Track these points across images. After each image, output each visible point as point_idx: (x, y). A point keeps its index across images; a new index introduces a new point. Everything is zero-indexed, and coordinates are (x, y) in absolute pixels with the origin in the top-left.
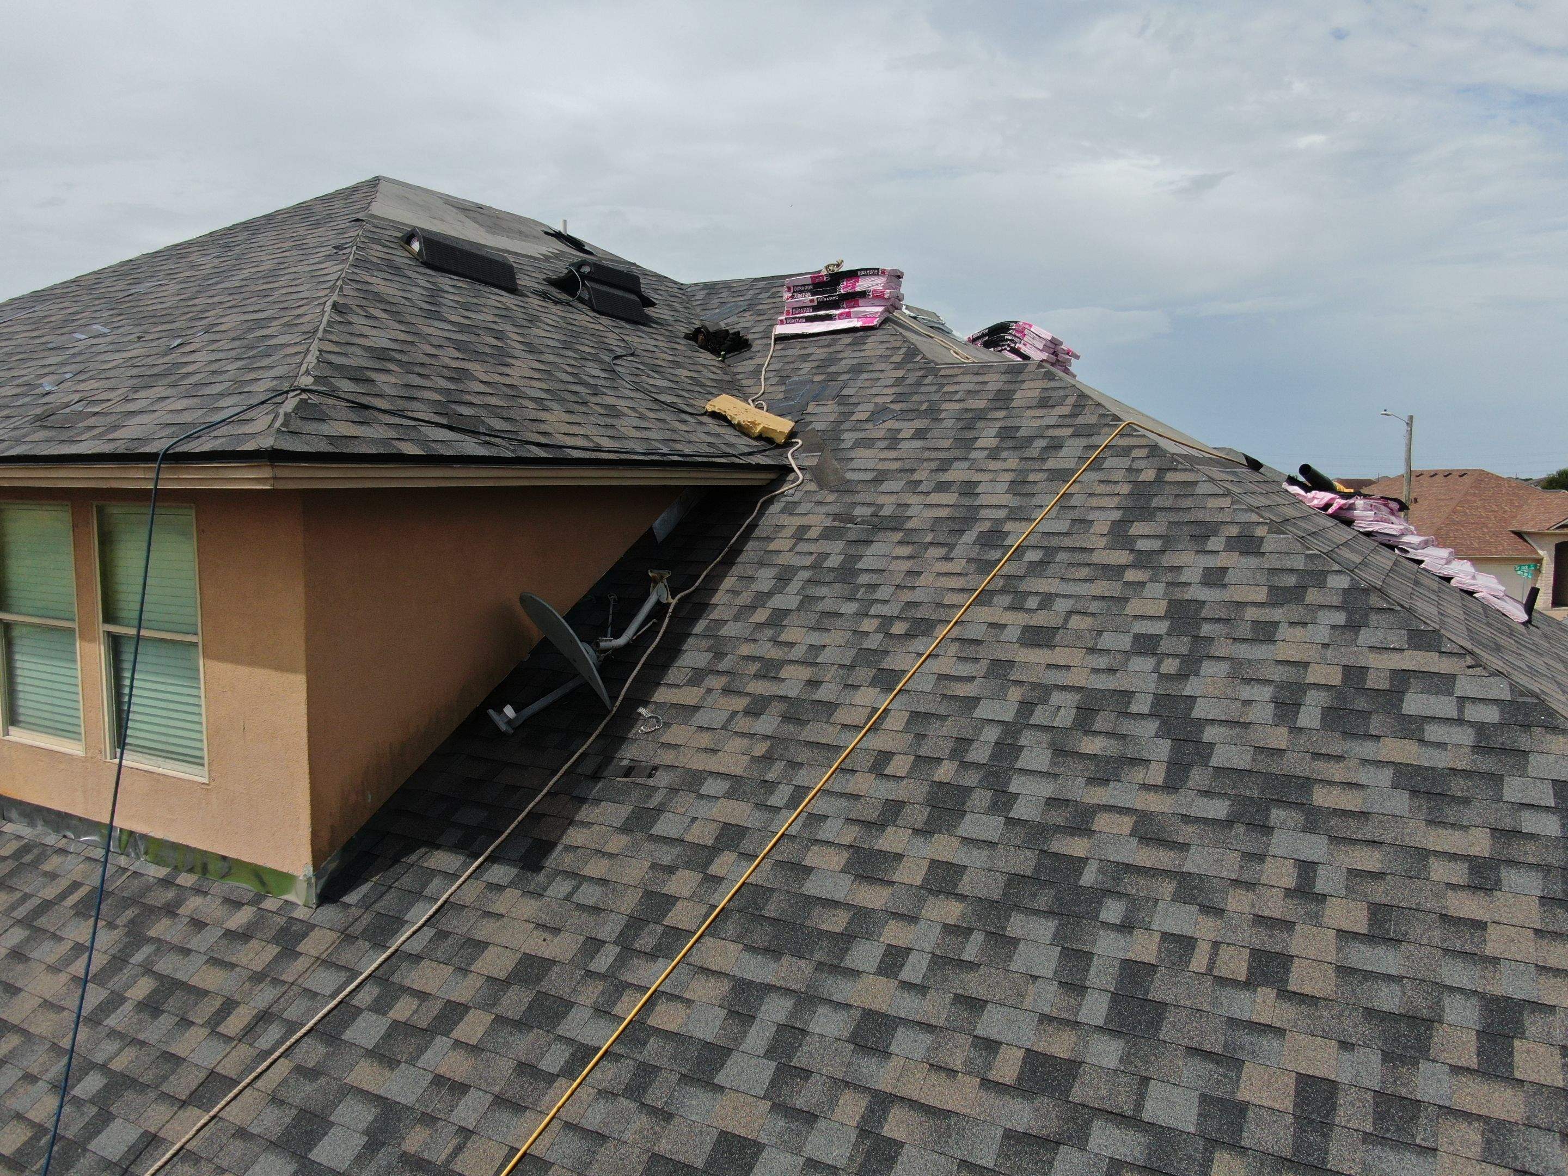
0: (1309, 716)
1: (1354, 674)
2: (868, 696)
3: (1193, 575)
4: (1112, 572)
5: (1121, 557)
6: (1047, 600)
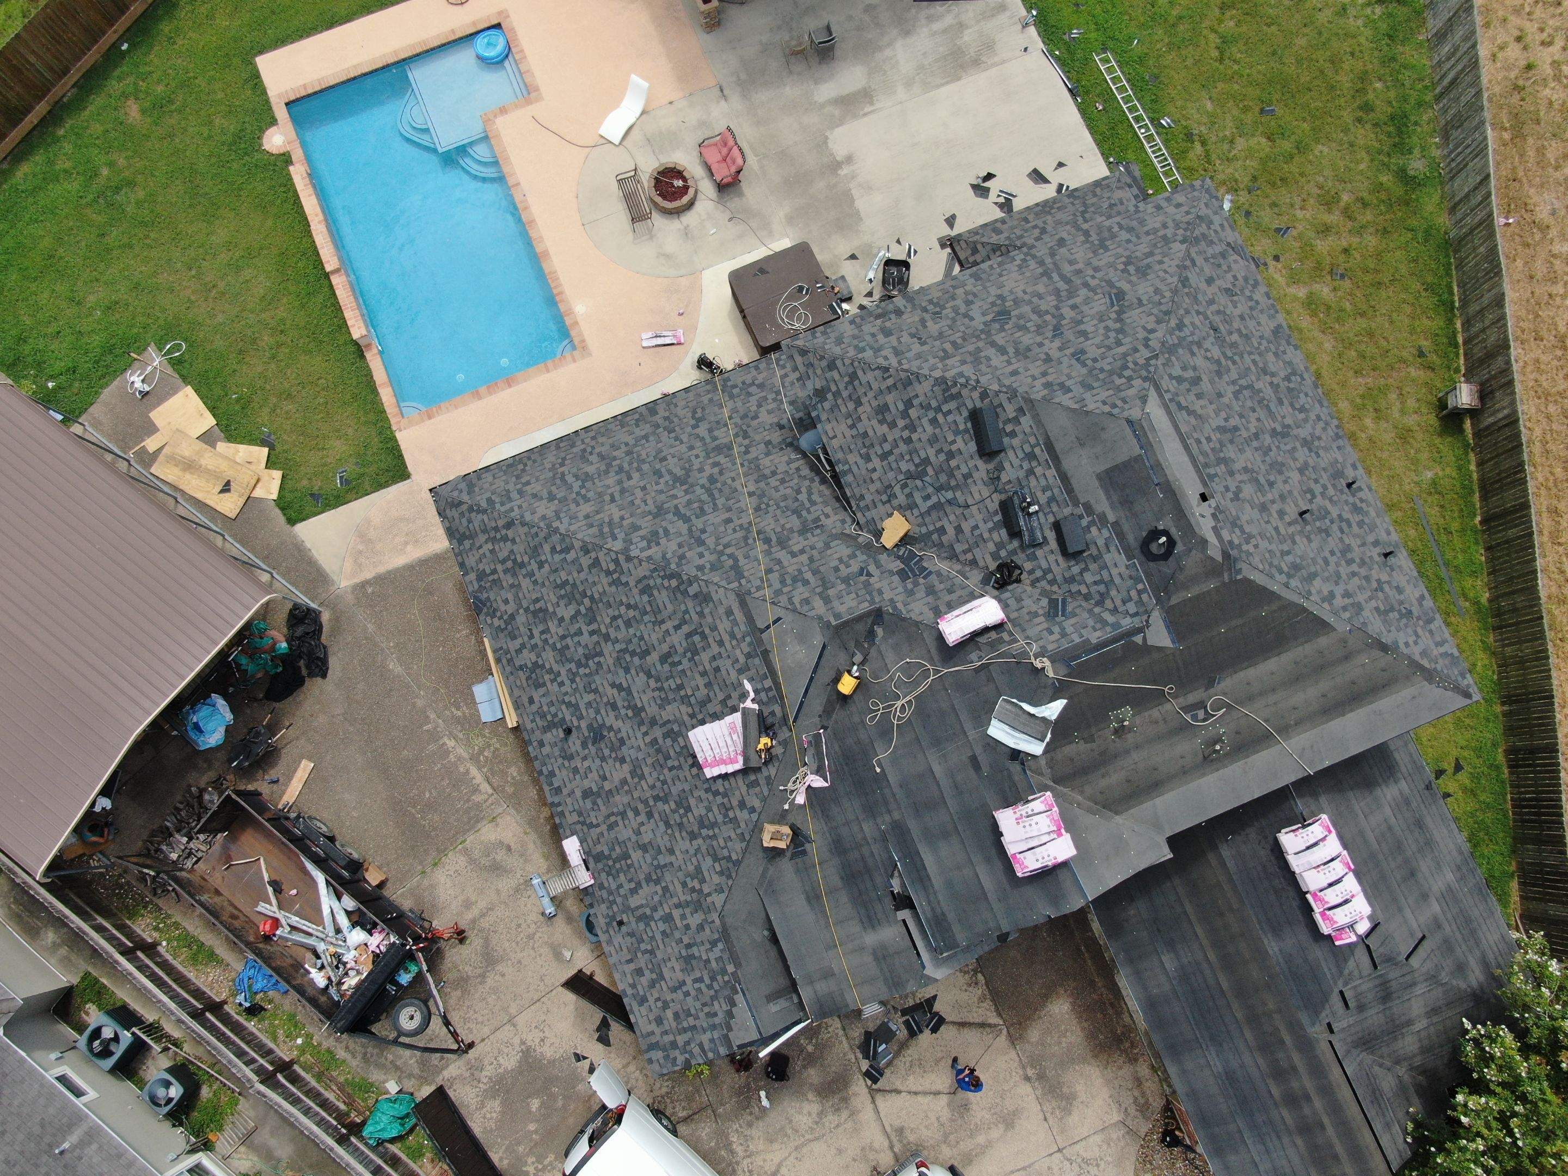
0: (661, 531)
1: (658, 544)
2: (752, 488)
3: (706, 553)
4: (727, 546)
5: (728, 551)
6: (735, 531)
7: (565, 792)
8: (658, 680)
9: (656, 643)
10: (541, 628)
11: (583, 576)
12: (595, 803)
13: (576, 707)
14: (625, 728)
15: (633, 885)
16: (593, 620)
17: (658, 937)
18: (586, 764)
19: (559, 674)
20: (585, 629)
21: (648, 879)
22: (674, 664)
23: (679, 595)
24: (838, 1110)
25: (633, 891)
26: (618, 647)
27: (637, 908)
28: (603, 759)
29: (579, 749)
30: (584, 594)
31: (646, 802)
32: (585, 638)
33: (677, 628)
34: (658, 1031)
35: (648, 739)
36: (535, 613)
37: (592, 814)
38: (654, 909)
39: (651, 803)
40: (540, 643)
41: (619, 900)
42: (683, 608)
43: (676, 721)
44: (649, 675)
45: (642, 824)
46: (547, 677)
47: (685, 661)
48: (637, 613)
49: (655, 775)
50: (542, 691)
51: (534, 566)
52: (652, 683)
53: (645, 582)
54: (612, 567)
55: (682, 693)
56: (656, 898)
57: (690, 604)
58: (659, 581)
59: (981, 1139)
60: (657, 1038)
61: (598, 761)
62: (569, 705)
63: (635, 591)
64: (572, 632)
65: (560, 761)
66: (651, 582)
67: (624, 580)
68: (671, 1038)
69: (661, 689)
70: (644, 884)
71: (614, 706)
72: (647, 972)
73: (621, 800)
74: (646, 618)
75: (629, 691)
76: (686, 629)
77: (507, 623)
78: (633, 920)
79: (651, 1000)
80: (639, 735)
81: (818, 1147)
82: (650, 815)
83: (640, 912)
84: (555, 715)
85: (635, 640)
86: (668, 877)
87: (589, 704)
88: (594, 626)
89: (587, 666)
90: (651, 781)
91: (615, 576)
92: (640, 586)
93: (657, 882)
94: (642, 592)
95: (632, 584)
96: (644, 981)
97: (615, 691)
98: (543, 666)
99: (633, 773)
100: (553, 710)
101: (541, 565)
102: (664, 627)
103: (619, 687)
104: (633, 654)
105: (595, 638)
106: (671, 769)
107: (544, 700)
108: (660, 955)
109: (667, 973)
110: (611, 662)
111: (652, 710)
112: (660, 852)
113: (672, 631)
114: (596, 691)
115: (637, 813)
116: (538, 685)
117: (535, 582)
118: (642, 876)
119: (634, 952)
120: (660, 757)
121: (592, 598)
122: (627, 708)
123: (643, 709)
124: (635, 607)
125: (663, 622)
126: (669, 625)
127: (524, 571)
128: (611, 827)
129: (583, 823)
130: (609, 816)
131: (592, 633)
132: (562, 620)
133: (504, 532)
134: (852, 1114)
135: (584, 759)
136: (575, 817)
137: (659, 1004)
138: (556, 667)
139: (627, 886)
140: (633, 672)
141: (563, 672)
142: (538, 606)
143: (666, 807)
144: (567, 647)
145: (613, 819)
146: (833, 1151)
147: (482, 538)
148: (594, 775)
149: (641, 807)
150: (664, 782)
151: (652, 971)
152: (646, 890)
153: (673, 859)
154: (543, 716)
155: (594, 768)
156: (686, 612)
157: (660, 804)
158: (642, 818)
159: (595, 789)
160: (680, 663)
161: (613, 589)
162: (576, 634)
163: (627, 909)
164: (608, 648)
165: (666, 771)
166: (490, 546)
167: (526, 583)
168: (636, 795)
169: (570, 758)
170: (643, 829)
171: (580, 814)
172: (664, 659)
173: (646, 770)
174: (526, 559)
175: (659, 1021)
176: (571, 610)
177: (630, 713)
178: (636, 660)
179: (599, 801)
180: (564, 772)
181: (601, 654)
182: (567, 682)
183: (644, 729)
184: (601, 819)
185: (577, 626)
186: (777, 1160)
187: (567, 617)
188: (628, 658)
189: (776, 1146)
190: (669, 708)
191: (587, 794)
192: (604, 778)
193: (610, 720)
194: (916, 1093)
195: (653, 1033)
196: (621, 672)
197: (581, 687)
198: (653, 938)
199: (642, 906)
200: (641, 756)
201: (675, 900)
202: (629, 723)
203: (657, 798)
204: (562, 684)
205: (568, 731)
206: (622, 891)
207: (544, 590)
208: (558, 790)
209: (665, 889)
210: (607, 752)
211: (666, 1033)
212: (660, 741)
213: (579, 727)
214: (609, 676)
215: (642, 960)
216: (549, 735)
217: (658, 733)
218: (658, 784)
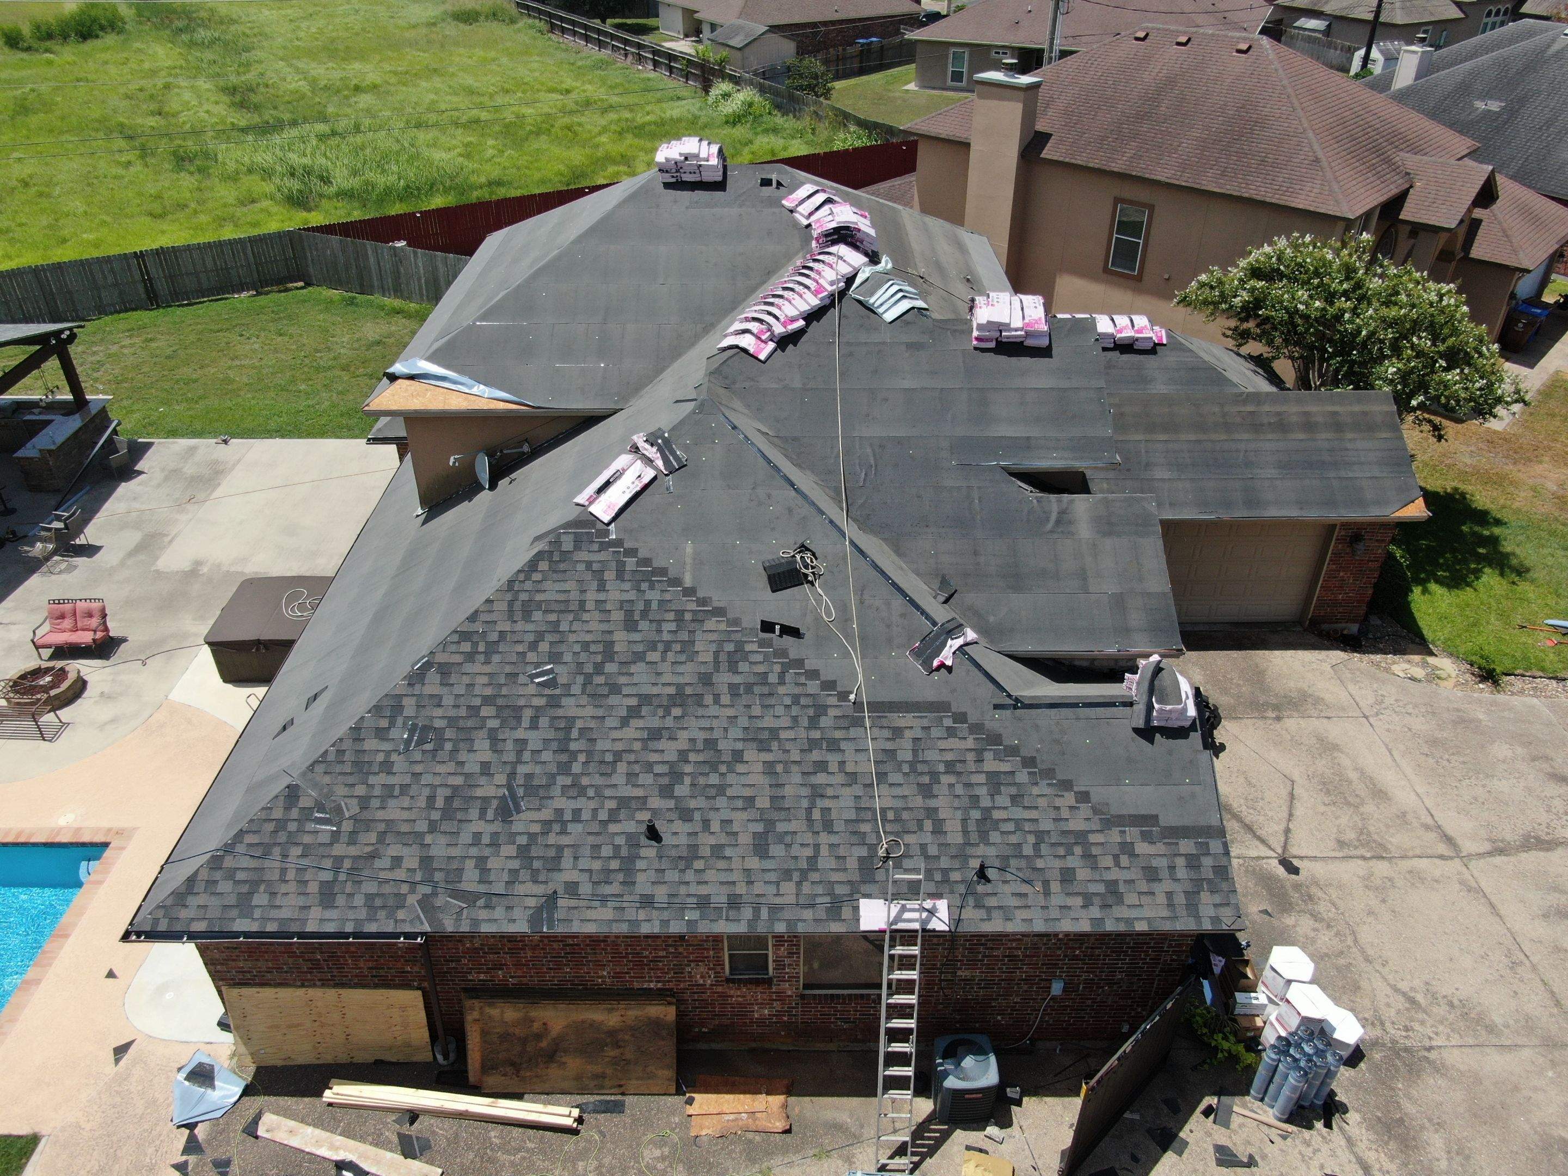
7: (741, 889)
8: (653, 646)
9: (604, 627)
10: (474, 813)
11: (448, 701)
12: (780, 838)
13: (624, 802)
14: (693, 730)
15: (928, 825)
16: (517, 711)
17: (1019, 813)
18: (715, 826)
19: (559, 812)
20: (520, 734)
21: (926, 791)
22: (645, 613)
23: (562, 566)
24: (1310, 898)
25: (938, 830)
26: (576, 689)
27: (965, 832)
28: (721, 789)
29: (686, 828)
30: (474, 711)
31: (813, 744)
32: (534, 739)
33: (602, 588)
34: (1167, 885)
35: (725, 699)
36: (448, 813)
37: (796, 850)
38: (975, 799)
39: (816, 734)
40: (497, 827)
41: (945, 863)
42: (580, 567)
43: (720, 643)
44: (639, 657)
45: (842, 763)
46: (552, 839)
47: (651, 595)
48: (549, 637)
49: (780, 710)
50: (567, 862)
51: (382, 779)
52: (654, 656)
53: (517, 606)
54: (466, 647)
55: (688, 616)
56: (959, 790)
57: (583, 555)
58: (528, 585)
59: (1353, 776)
60: (1177, 888)
61: (721, 802)
62: (613, 817)
63: (520, 626)
64: (511, 757)
65: (690, 876)
66: (524, 596)
67: (494, 637)
68: (1180, 862)
69: (668, 646)
70: (932, 803)
71: (655, 734)
72: (1072, 862)
73: (794, 788)
74: (564, 627)
75: (645, 699)
76: (610, 575)
77: (428, 880)
78: (981, 850)
79: (1114, 874)
80: (713, 710)
81: (1366, 935)
82: (833, 745)
83: (972, 827)
84: (617, 848)
85: (583, 657)
86: (931, 755)
87: (631, 776)
88: (527, 714)
89: (574, 755)
90: (785, 722)
91: (481, 648)
92: (518, 615)
93: (935, 776)
94: (527, 615)
95: (506, 626)
96: (1083, 874)
97: (635, 723)
98: (532, 836)
99: (763, 747)
100: (606, 851)
101: (387, 767)
102: (590, 605)
103: (634, 712)
104: (599, 668)
105: (544, 722)
106: (782, 682)
107: (584, 863)
108: (1046, 825)
109: (1077, 825)
110: (590, 711)
111: (688, 674)
112: (892, 753)
113: (602, 596)
114: (618, 756)
115: (822, 766)
116: (554, 864)
117: (404, 788)
118: (919, 801)
119: (1034, 874)
120: (757, 690)
121: (487, 700)
122: (668, 712)
123: (680, 687)
124: (540, 636)
125: (582, 603)
126: (591, 596)
127: (375, 803)
128: (828, 826)
129: (804, 874)
130: (809, 820)
131: (534, 726)
132: (486, 768)
133: (295, 813)
134: (1317, 884)
135: (706, 823)
136: (788, 888)
137: (1124, 860)
138: (546, 814)
139: (928, 838)
140: (623, 680)
141: (561, 803)
142: (440, 803)
143: (832, 712)
144: (529, 776)
145: (816, 815)
146: (1371, 919)
147: (273, 864)
148: (739, 817)
149: (816, 755)
150: (796, 699)
151: (1070, 852)
152: (942, 802)
153: (908, 734)
154: (606, 876)
155: (725, 814)
156: (589, 564)
157: (825, 722)
158: (833, 759)
159: (759, 828)
160: (648, 603)
161: (496, 658)
162: (519, 753)
163: (962, 856)
164: (569, 707)
165: (781, 690)
166: (296, 851)
167: (394, 811)
168: (795, 756)
169: (693, 852)
170: (850, 768)
171: (787, 874)
172: (630, 625)
173: (768, 722)
174: (360, 790)
175: (1152, 875)
176: (482, 744)
177: (677, 712)
178: (610, 668)
179: (781, 827)
180: (710, 875)
181: (571, 720)
182: (581, 803)
183: (709, 699)
184: (809, 838)
185: (510, 745)
186: (1389, 991)
187: (487, 756)
188: (600, 680)
189: (1364, 984)
190: (698, 647)
191: (760, 848)
192: (750, 801)
193: (670, 749)
194: (1291, 815)
195: (1169, 895)
196: (613, 700)
197: (599, 781)
198: (1018, 823)
199: (964, 821)
200: (743, 722)
201: (970, 757)
202: (692, 722)
203: (814, 723)
204: (577, 812)
205: (653, 834)
206: (933, 850)
207: (427, 779)
208: (734, 903)
209: (950, 767)
210: (714, 779)
211: (1172, 868)
212: (737, 679)
213: (655, 812)
214: (611, 722)
215: (1050, 863)
216: (640, 878)
217: (724, 679)
218: (795, 711)
